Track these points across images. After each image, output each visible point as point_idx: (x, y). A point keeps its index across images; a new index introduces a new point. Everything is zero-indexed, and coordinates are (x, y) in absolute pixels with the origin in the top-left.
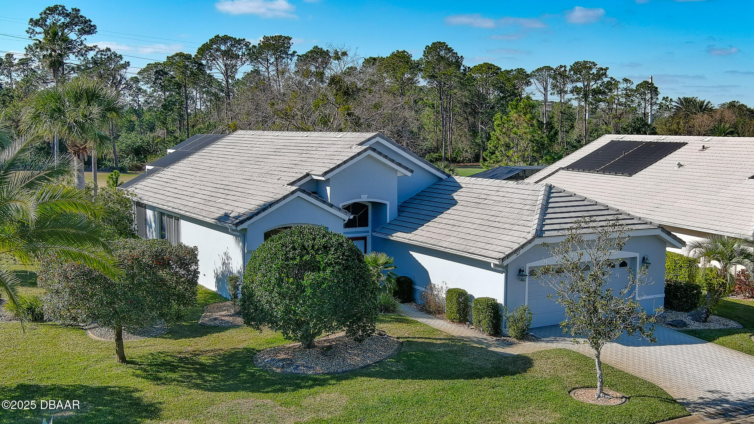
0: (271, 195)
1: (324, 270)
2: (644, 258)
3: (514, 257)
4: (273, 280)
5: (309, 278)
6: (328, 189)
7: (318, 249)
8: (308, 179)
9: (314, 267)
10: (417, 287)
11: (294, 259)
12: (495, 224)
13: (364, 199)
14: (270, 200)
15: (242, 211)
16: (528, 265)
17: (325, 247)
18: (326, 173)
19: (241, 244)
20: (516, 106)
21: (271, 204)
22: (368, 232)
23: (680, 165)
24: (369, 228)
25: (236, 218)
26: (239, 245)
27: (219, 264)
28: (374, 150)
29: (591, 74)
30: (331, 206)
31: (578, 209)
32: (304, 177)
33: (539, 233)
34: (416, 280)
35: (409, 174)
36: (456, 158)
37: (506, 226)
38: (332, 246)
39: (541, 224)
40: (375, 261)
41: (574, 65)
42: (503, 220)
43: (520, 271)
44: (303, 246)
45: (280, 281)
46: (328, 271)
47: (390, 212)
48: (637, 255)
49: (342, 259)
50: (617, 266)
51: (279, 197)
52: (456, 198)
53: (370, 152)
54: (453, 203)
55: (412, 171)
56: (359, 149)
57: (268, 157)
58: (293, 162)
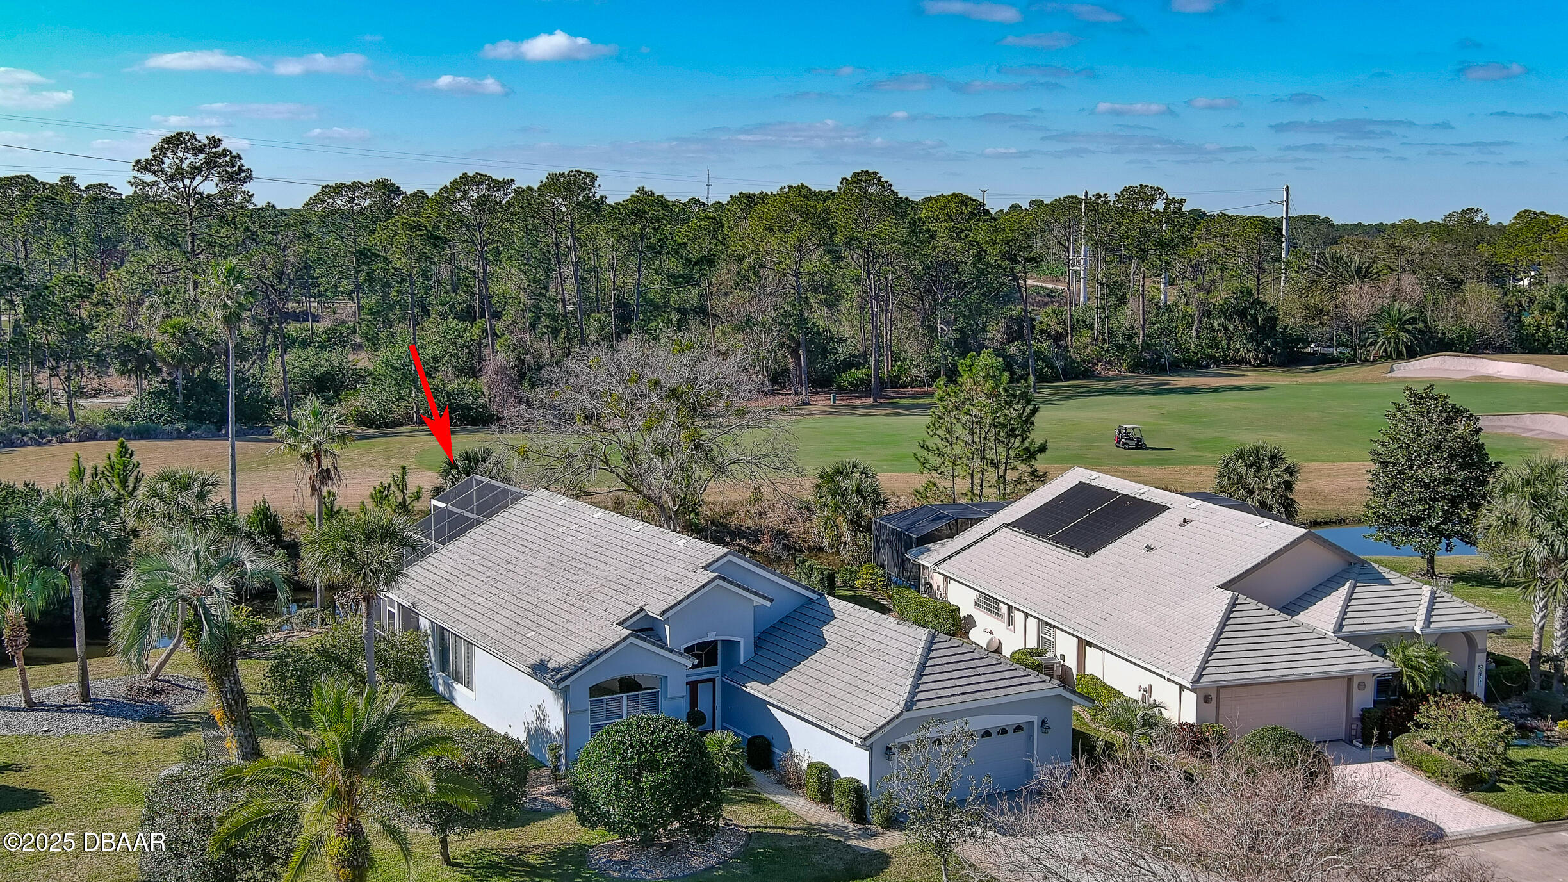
0: (597, 639)
1: (664, 770)
2: (1043, 721)
3: (879, 734)
4: (610, 782)
5: (647, 780)
6: (667, 628)
7: (658, 746)
8: (642, 614)
9: (653, 765)
10: (776, 750)
11: (632, 758)
12: (865, 686)
13: (712, 636)
14: (597, 647)
15: (564, 661)
16: (897, 741)
17: (664, 743)
18: (664, 612)
19: (562, 701)
20: (970, 366)
21: (599, 655)
22: (718, 672)
23: (1149, 548)
24: (719, 667)
25: (558, 670)
26: (559, 702)
27: (531, 718)
28: (724, 579)
29: (1154, 212)
30: (671, 651)
31: (962, 665)
32: (637, 613)
33: (910, 705)
34: (775, 742)
35: (768, 604)
36: (898, 378)
37: (876, 690)
38: (672, 741)
39: (913, 693)
40: (721, 743)
41: (1122, 192)
42: (874, 680)
43: (888, 748)
44: (641, 742)
45: (618, 782)
46: (669, 770)
47: (744, 652)
48: (1035, 718)
49: (683, 757)
50: (1010, 731)
51: (608, 643)
52: (826, 635)
53: (719, 582)
54: (822, 643)
55: (771, 600)
56: (705, 576)
57: (587, 561)
58: (622, 581)
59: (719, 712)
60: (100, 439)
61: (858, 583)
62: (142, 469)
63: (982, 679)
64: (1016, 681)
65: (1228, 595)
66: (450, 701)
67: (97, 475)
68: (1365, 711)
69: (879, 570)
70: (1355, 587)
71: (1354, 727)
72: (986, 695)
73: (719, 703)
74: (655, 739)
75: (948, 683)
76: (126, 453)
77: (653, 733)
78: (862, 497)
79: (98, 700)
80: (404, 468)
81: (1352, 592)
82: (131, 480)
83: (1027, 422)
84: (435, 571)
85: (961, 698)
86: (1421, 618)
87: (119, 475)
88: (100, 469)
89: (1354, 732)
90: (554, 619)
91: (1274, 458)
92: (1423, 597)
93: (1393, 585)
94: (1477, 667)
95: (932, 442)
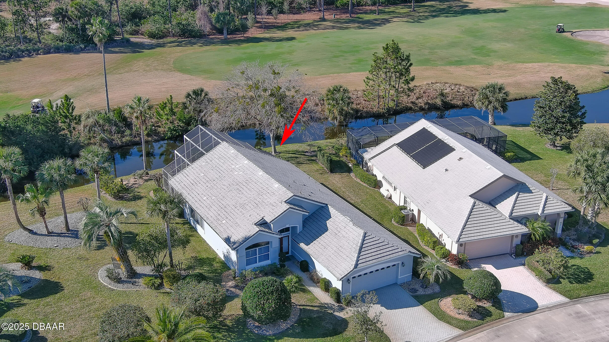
0: (248, 230)
2: (403, 263)
3: (345, 277)
6: (272, 225)
8: (263, 220)
10: (310, 266)
12: (341, 254)
13: (287, 226)
15: (236, 239)
16: (351, 277)
18: (272, 221)
21: (248, 238)
22: (290, 234)
23: (446, 170)
25: (234, 243)
30: (273, 234)
32: (261, 220)
33: (356, 266)
35: (308, 214)
36: (360, 2)
37: (345, 257)
42: (344, 251)
43: (349, 280)
47: (299, 231)
48: (400, 262)
50: (391, 267)
51: (253, 233)
52: (328, 225)
53: (290, 209)
54: (326, 230)
55: (309, 213)
56: (286, 207)
57: (243, 186)
58: (255, 201)
59: (290, 246)
60: (52, 53)
61: (341, 154)
62: (74, 104)
63: (382, 252)
64: (394, 252)
65: (472, 201)
66: (196, 230)
67: (58, 107)
68: (517, 245)
69: (348, 151)
70: (519, 195)
71: (513, 250)
72: (383, 258)
73: (290, 243)
74: (269, 291)
75: (370, 255)
76: (68, 99)
77: (268, 288)
78: (343, 102)
79: (72, 231)
80: (171, 96)
81: (517, 197)
82: (71, 109)
83: (407, 70)
84: (188, 178)
85: (374, 261)
86: (541, 209)
87: (66, 108)
88: (59, 105)
89: (513, 251)
90: (232, 215)
91: (500, 89)
92: (543, 198)
93: (533, 193)
94: (560, 223)
95: (371, 76)
